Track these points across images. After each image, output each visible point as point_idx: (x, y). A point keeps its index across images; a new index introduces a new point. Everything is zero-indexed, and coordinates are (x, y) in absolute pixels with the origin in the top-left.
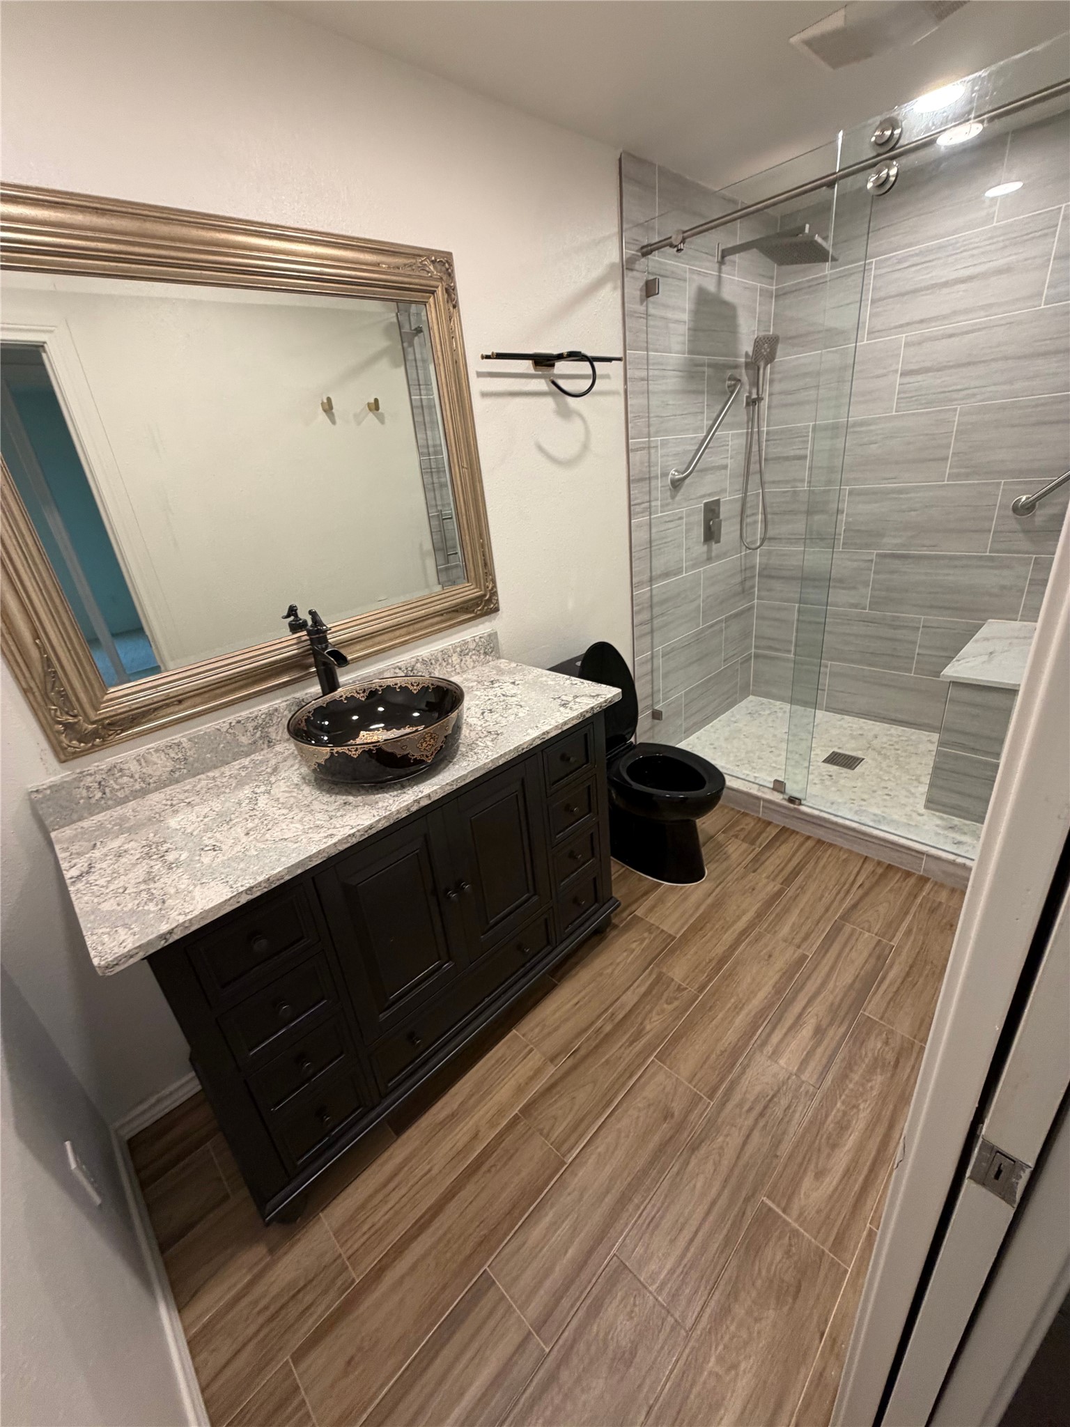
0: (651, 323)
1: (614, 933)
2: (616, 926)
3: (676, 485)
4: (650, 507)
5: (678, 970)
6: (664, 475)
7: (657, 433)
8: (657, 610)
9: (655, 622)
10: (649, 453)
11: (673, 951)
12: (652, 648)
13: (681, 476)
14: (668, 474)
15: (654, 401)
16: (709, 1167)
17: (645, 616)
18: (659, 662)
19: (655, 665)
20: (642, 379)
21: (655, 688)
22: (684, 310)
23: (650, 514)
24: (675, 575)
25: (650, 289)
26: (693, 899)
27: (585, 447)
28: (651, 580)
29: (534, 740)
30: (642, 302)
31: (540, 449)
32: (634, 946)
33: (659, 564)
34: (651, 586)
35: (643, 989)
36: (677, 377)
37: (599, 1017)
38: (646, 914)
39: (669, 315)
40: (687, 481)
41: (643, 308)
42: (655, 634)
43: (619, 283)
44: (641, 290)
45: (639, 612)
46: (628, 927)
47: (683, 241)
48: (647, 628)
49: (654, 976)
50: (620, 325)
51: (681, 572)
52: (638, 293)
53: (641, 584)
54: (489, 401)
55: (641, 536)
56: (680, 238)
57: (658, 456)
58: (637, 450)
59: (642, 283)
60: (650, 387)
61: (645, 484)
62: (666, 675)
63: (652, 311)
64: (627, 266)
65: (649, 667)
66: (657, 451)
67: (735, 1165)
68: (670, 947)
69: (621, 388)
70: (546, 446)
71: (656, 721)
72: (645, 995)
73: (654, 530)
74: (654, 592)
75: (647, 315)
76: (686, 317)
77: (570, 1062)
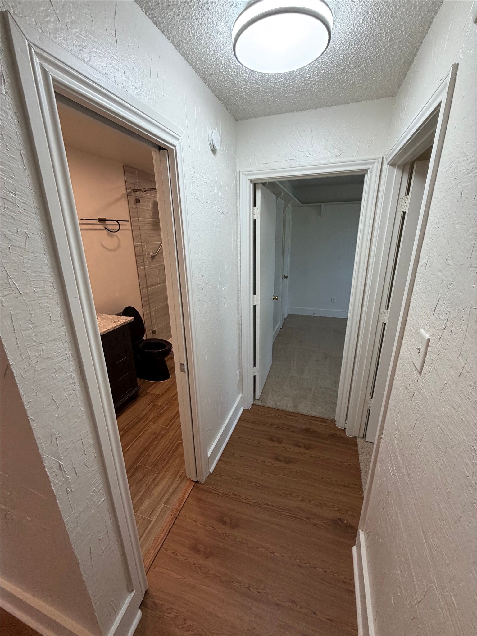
0: (138, 210)
1: (140, 398)
2: (140, 396)
3: (153, 257)
4: (144, 264)
5: (160, 403)
6: (148, 254)
7: (144, 242)
8: (150, 297)
9: (150, 301)
10: (142, 248)
11: (159, 397)
12: (150, 310)
13: (154, 255)
14: (149, 254)
15: (142, 232)
16: (166, 439)
17: (146, 299)
18: (153, 314)
19: (152, 315)
20: (137, 226)
21: (153, 323)
22: (149, 207)
23: (144, 266)
24: (156, 285)
25: (137, 201)
26: (166, 384)
27: (119, 245)
28: (147, 287)
29: (105, 331)
30: (135, 205)
31: (103, 246)
32: (146, 400)
33: (149, 282)
34: (147, 289)
35: (149, 409)
36: (149, 225)
37: (135, 419)
38: (151, 391)
39: (144, 208)
40: (157, 256)
41: (135, 206)
42: (151, 304)
43: (127, 199)
44: (134, 201)
45: (144, 297)
46: (145, 395)
47: (145, 191)
48: (147, 303)
49: (152, 405)
50: (128, 211)
51: (158, 285)
52: (133, 202)
53: (143, 288)
54: (83, 232)
55: (142, 273)
56: (144, 190)
57: (146, 248)
58: (137, 247)
59: (134, 199)
60: (140, 228)
61: (142, 257)
62: (156, 319)
63: (138, 207)
64: (128, 195)
65: (149, 316)
66: (145, 247)
67: (173, 437)
68: (158, 397)
69: (130, 228)
70: (104, 245)
71: (154, 334)
72: (150, 410)
73: (146, 271)
74: (149, 291)
75: (137, 208)
76: (151, 209)
77: (125, 432)
